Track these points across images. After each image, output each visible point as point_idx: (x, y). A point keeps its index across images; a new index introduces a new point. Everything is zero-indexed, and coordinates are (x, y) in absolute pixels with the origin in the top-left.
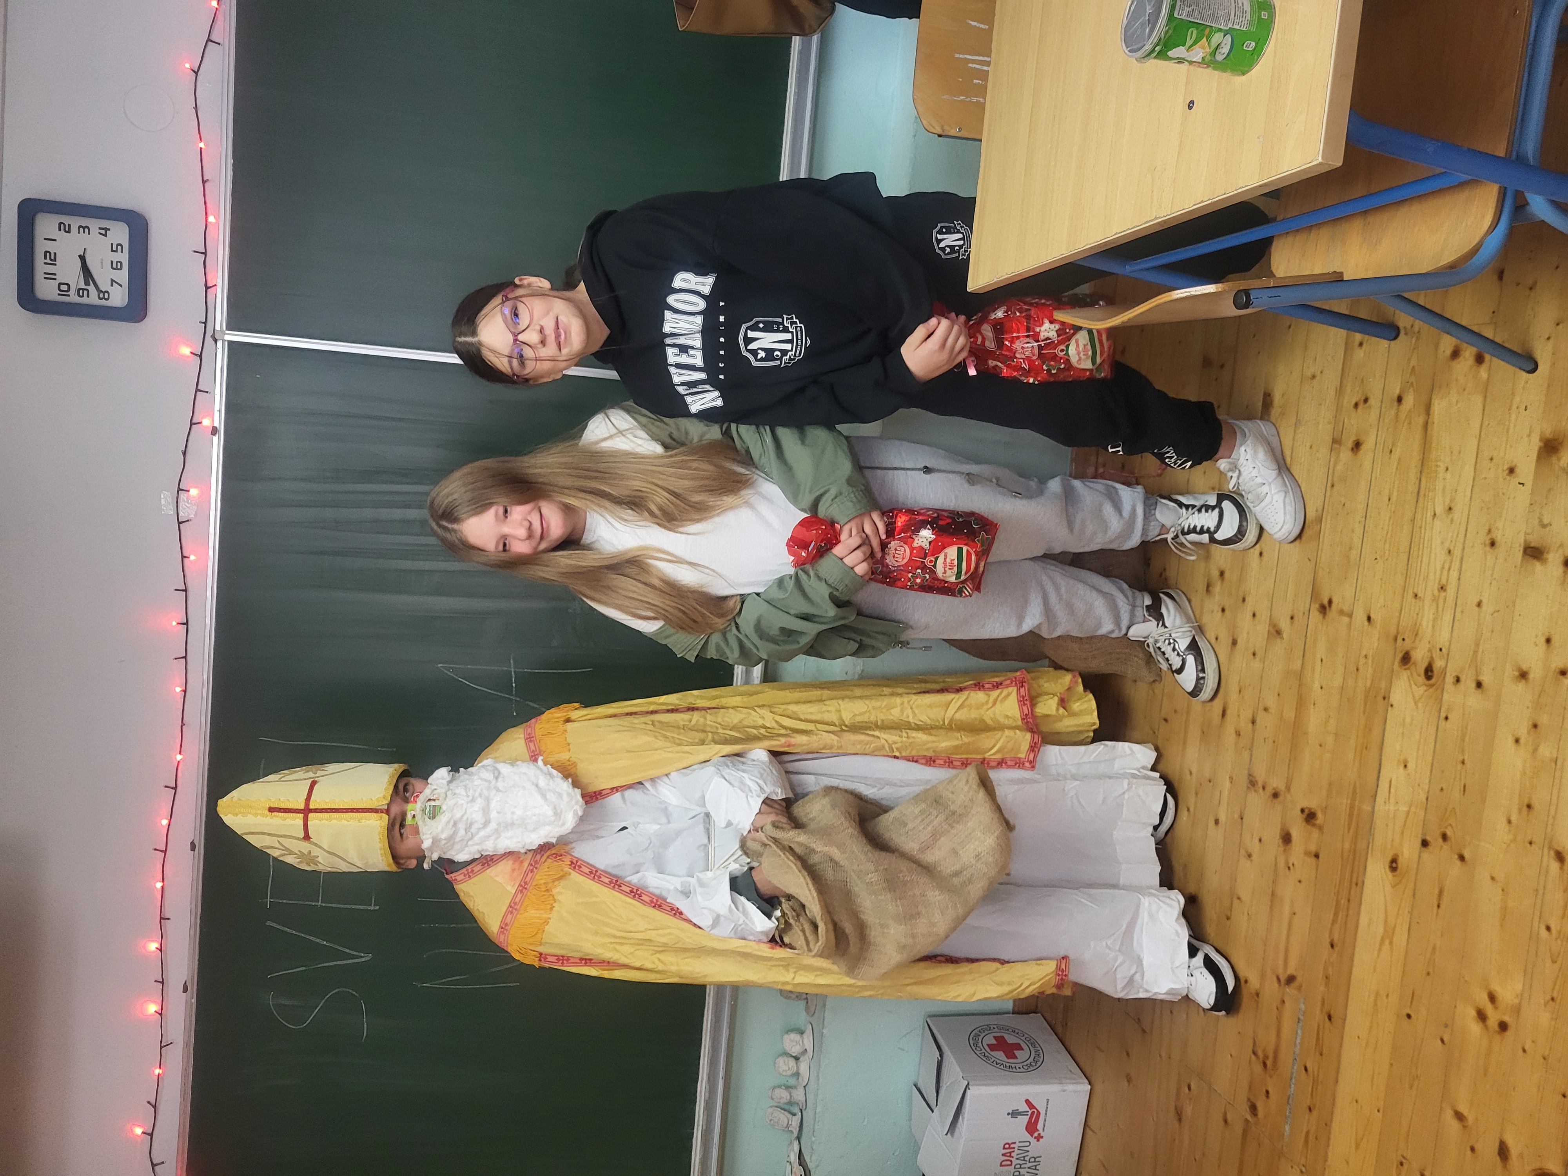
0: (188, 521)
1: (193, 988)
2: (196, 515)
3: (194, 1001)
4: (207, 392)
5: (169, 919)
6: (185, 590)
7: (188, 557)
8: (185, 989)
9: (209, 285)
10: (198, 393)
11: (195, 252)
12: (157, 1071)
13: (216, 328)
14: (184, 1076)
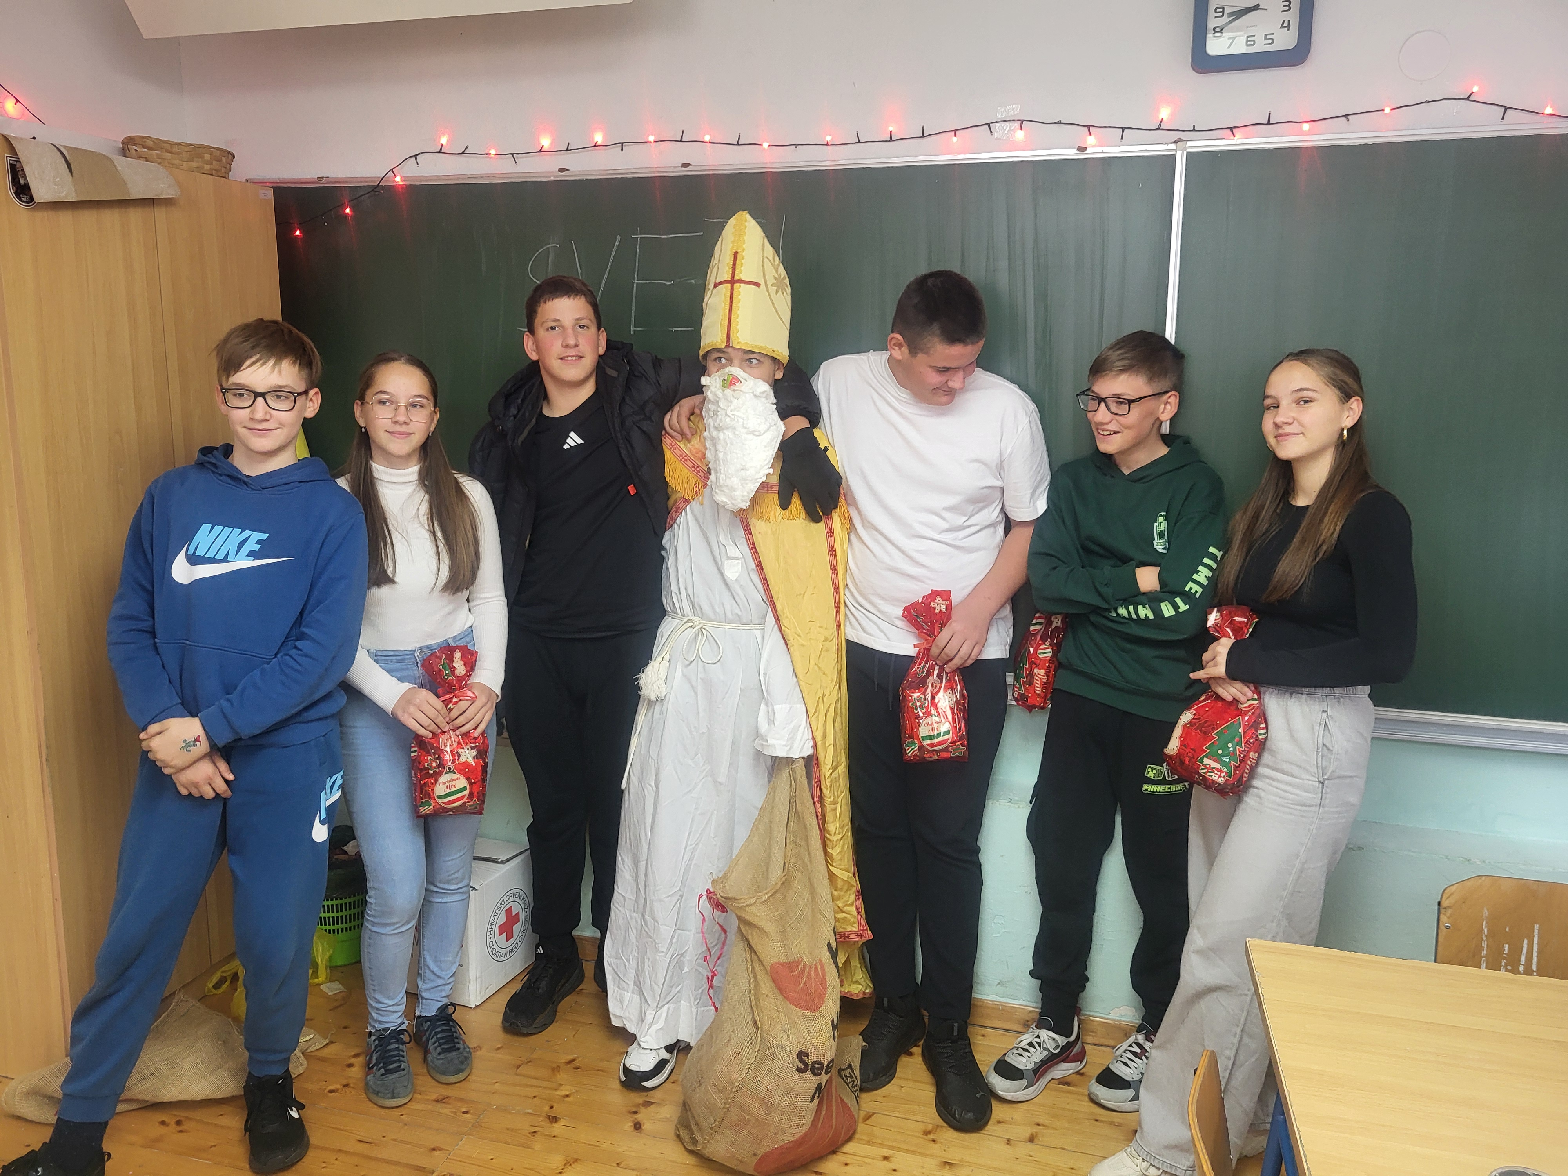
0: (991, 132)
1: (563, 177)
2: (997, 139)
3: (552, 179)
4: (1122, 138)
5: (622, 150)
6: (923, 136)
7: (955, 136)
8: (561, 170)
9: (1234, 130)
10: (1121, 130)
11: (1270, 114)
12: (493, 152)
13: (1188, 142)
14: (488, 176)
